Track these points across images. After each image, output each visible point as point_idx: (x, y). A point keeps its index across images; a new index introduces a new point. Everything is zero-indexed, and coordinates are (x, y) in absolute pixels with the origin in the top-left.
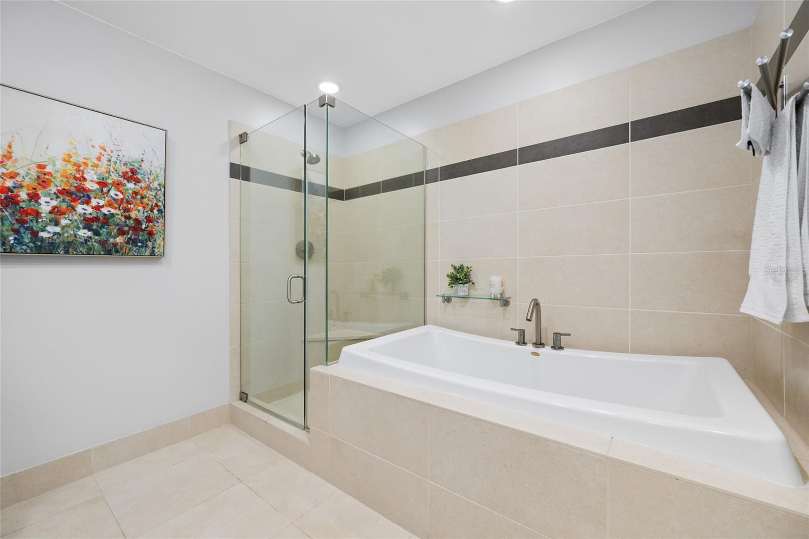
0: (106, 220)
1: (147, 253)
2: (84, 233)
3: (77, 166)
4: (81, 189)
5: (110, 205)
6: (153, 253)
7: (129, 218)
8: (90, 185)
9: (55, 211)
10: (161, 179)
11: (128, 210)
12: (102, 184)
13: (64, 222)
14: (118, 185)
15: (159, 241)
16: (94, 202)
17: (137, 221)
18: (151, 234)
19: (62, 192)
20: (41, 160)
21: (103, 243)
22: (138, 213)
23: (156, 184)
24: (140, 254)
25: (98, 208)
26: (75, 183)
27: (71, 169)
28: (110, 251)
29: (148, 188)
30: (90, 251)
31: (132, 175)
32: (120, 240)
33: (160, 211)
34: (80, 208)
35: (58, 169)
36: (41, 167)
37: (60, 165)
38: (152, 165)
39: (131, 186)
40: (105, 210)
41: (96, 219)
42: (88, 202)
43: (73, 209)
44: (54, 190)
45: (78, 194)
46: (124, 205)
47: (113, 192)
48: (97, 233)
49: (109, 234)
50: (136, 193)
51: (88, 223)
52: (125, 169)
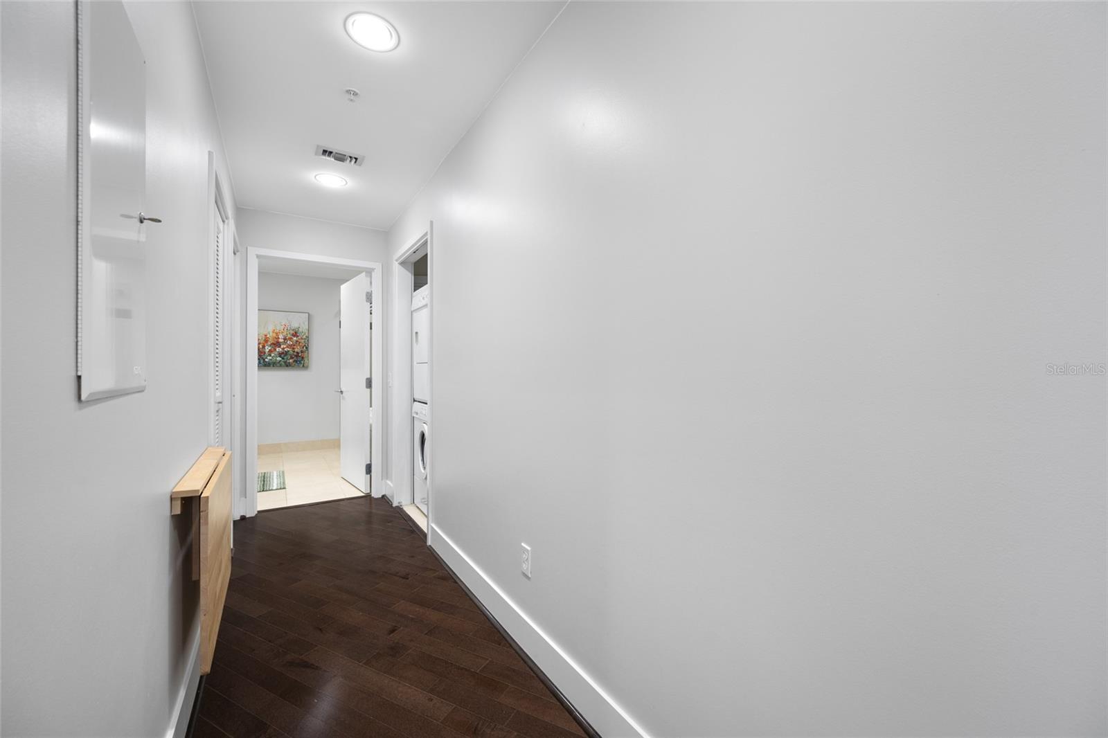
0: (286, 353)
1: (302, 366)
2: (279, 359)
3: (277, 333)
4: (278, 342)
5: (287, 347)
6: (303, 366)
7: (294, 352)
8: (281, 340)
9: (270, 351)
10: (307, 334)
11: (293, 349)
12: (285, 339)
13: (273, 355)
14: (290, 339)
15: (306, 361)
16: (282, 347)
17: (298, 353)
18: (303, 358)
19: (273, 344)
20: (265, 333)
21: (285, 362)
22: (298, 349)
23: (304, 337)
24: (299, 366)
25: (283, 349)
26: (276, 340)
27: (275, 335)
28: (288, 365)
29: (302, 339)
30: (281, 366)
31: (295, 334)
32: (291, 361)
33: (306, 348)
34: (277, 349)
35: (271, 335)
36: (266, 336)
37: (271, 333)
38: (304, 328)
39: (295, 338)
40: (286, 349)
41: (283, 353)
42: (280, 347)
43: (275, 350)
44: (269, 343)
45: (277, 344)
46: (292, 347)
47: (288, 342)
48: (283, 359)
49: (287, 359)
50: (297, 341)
51: (280, 355)
52: (292, 332)
